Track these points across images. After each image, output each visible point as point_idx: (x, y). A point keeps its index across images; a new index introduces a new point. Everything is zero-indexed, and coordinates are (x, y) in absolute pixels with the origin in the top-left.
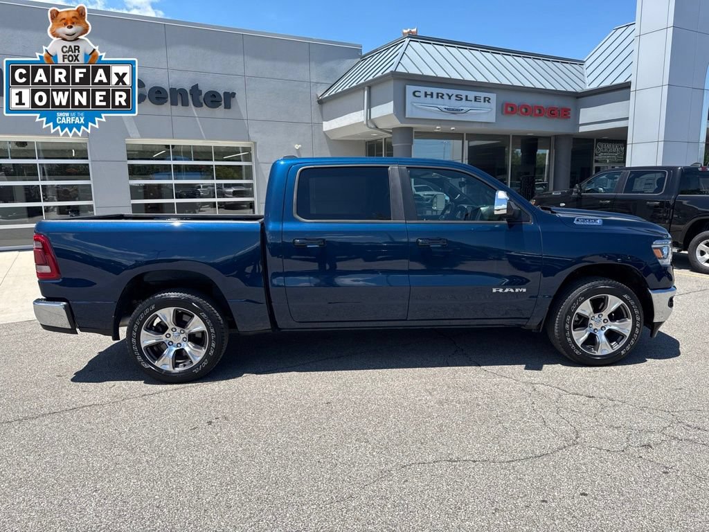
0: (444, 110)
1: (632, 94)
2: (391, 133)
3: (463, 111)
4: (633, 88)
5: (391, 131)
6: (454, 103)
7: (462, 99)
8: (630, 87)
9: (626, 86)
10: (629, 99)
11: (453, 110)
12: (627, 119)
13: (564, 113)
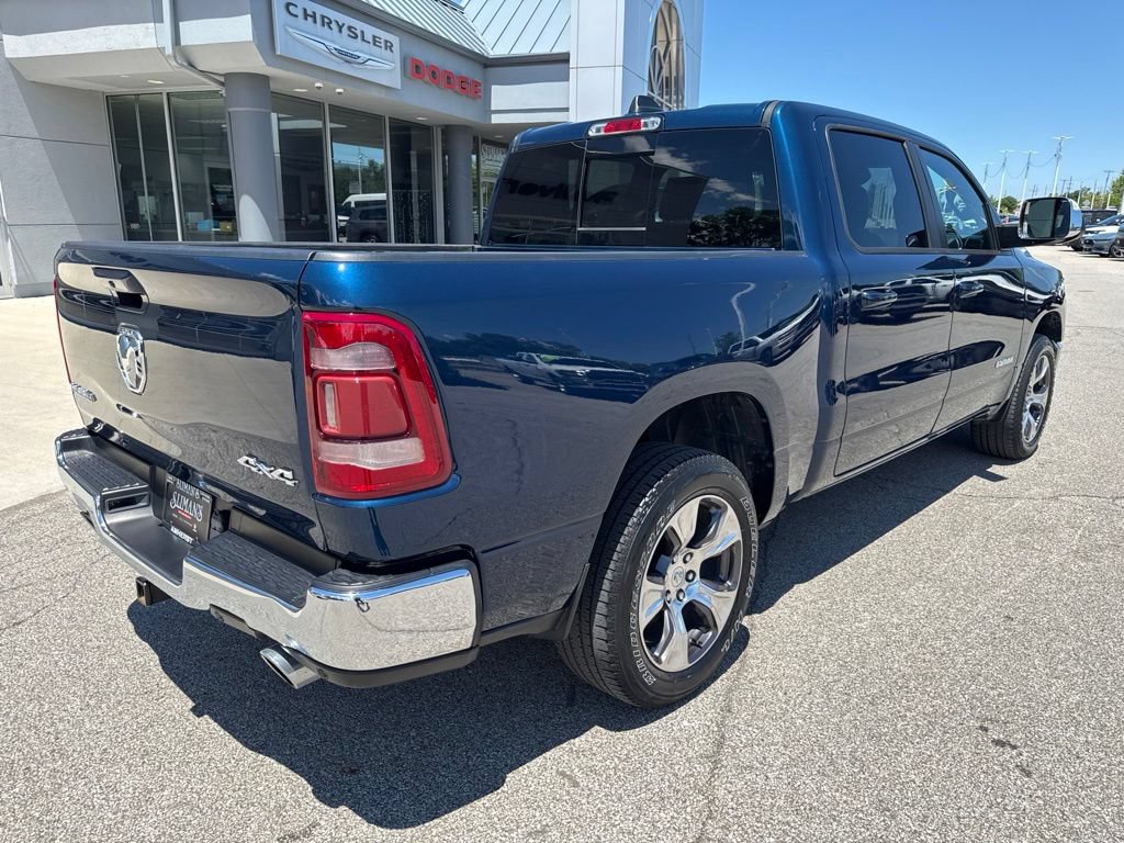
0: (334, 51)
1: (572, 73)
2: (222, 84)
3: (360, 60)
4: (572, 63)
5: (222, 79)
6: (344, 42)
7: (356, 37)
8: (567, 61)
9: (564, 59)
10: (568, 80)
11: (346, 54)
12: (567, 110)
13: (473, 90)
